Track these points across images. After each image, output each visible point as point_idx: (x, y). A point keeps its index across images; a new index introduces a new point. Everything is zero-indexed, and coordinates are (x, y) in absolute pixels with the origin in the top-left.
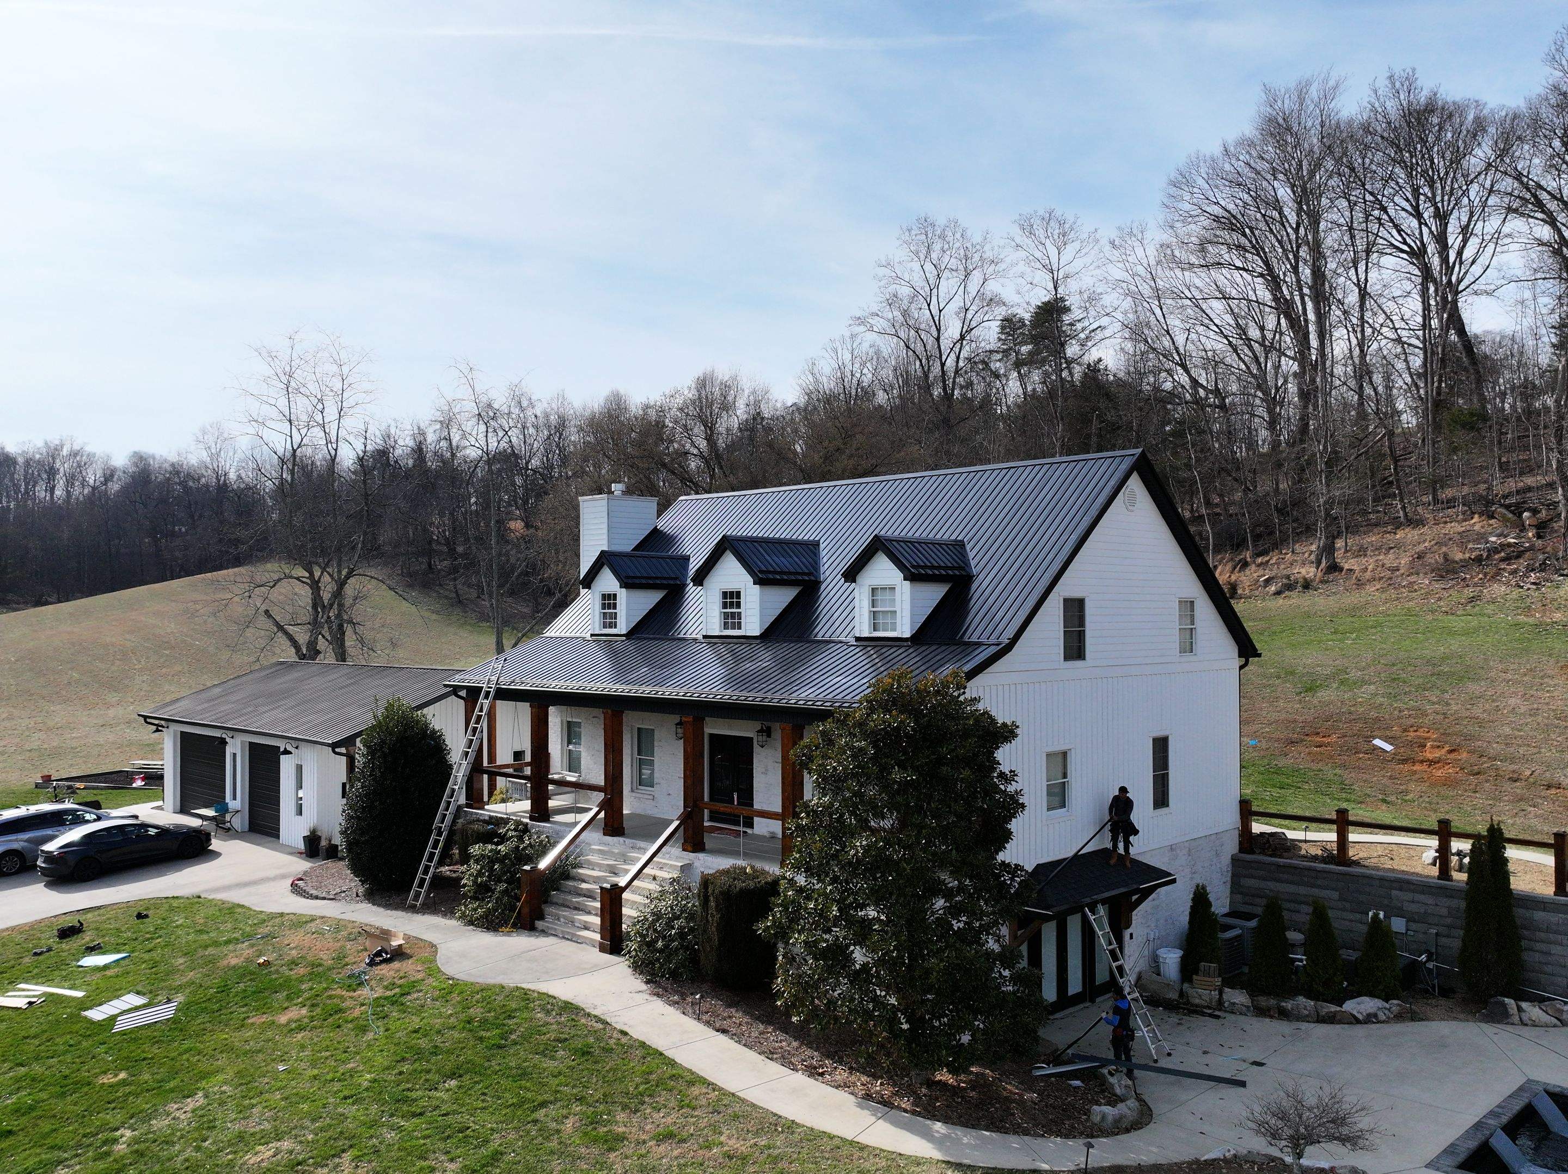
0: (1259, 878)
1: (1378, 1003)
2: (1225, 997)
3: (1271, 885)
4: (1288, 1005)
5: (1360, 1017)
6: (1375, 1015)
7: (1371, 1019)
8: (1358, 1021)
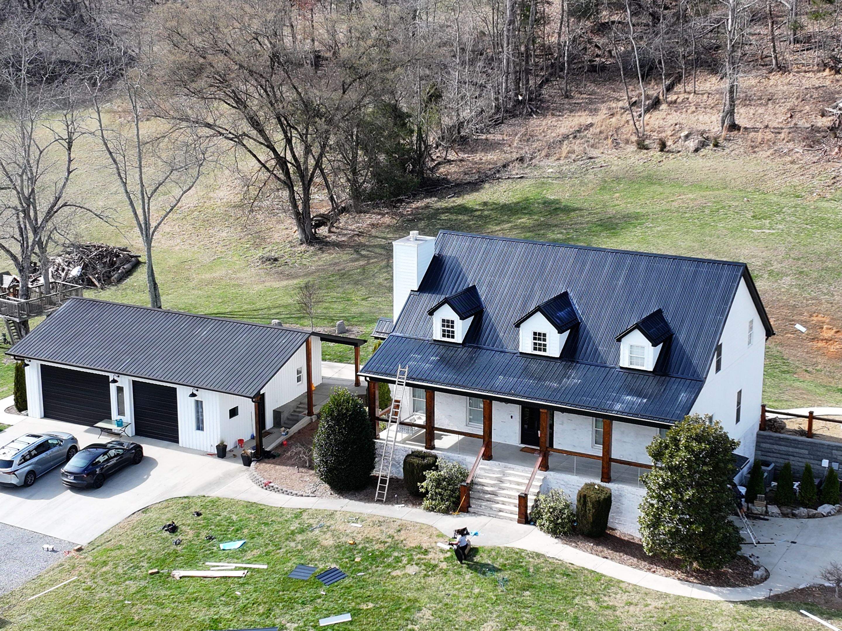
0: (770, 443)
1: (831, 507)
2: (769, 509)
3: (775, 447)
4: (796, 512)
5: (825, 514)
6: (830, 513)
7: (829, 514)
8: (824, 516)
